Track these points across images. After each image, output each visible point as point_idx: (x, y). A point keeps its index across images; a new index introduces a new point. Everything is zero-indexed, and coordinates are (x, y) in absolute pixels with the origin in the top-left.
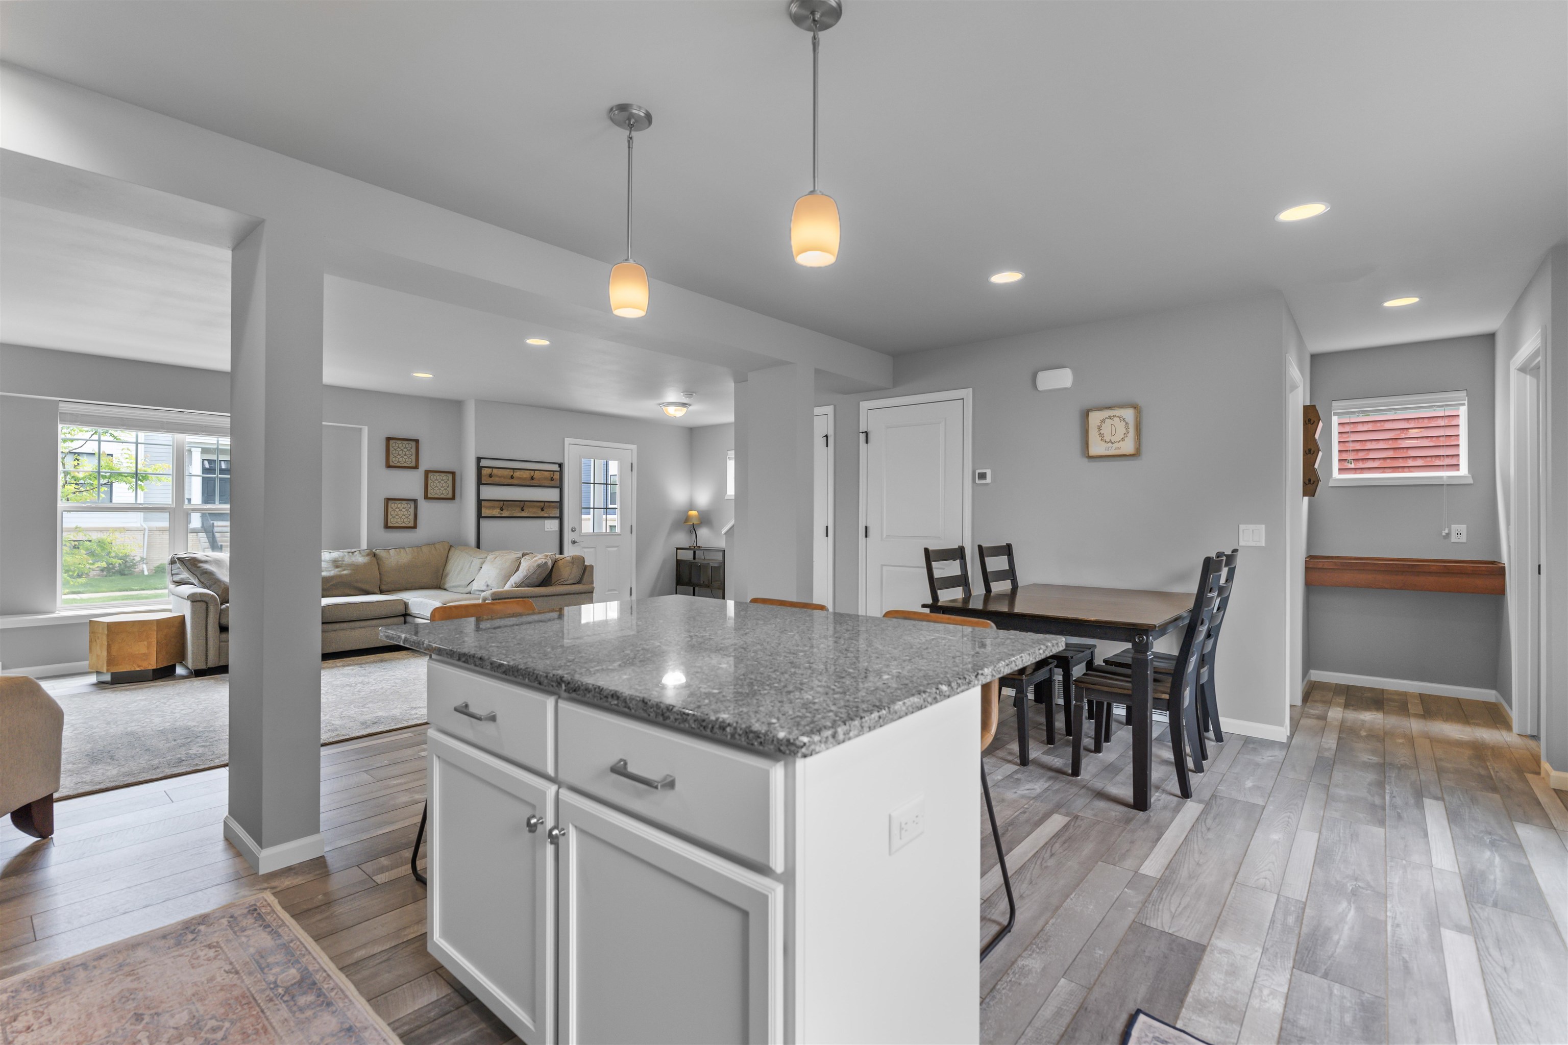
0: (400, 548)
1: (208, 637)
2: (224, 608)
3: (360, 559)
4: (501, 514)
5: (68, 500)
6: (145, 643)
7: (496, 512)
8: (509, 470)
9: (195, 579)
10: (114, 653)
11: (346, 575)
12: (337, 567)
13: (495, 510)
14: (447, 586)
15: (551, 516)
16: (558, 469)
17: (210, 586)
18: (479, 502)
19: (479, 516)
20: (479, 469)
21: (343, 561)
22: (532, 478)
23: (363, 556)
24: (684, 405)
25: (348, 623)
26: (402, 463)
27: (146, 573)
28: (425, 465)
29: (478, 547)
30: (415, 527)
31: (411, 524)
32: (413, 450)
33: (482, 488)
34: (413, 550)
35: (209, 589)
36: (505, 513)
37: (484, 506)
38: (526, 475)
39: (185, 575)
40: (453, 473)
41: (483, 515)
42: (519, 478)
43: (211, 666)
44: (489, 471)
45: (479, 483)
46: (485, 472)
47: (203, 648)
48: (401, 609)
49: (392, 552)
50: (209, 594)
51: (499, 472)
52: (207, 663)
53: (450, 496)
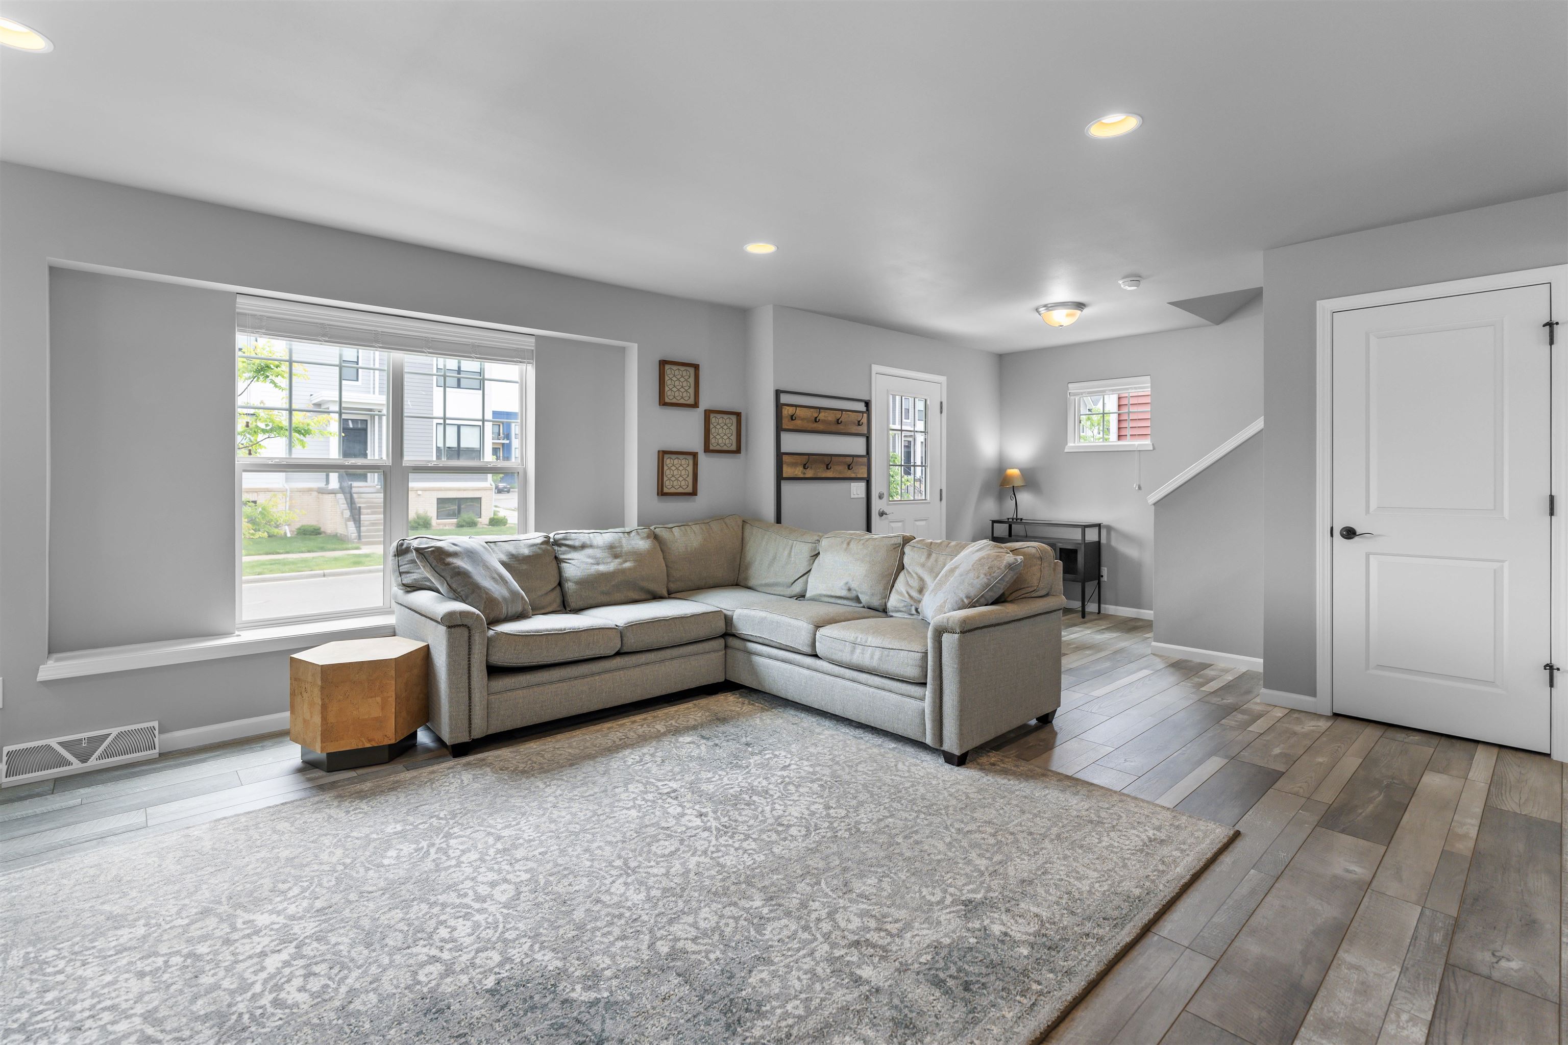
0: (684, 524)
1: (472, 687)
2: (493, 636)
3: (641, 544)
4: (804, 473)
5: (250, 454)
6: (379, 699)
7: (798, 472)
8: (812, 410)
9: (442, 585)
10: (332, 719)
11: (630, 569)
12: (616, 556)
13: (798, 469)
14: (752, 583)
15: (859, 476)
16: (864, 409)
17: (467, 597)
18: (780, 456)
19: (780, 478)
20: (779, 406)
21: (621, 546)
22: (838, 422)
23: (642, 538)
24: (1080, 306)
25: (656, 653)
26: (678, 398)
27: (289, 535)
28: (705, 401)
29: (778, 520)
30: (694, 493)
31: (690, 490)
32: (692, 380)
33: (784, 436)
34: (702, 529)
35: (464, 601)
36: (809, 473)
37: (785, 462)
38: (831, 417)
39: (422, 572)
40: (738, 415)
41: (784, 476)
43: (476, 738)
44: (791, 410)
45: (779, 429)
46: (787, 411)
47: (464, 707)
48: (721, 627)
49: (676, 530)
50: (473, 613)
51: (802, 412)
52: (470, 732)
53: (734, 448)
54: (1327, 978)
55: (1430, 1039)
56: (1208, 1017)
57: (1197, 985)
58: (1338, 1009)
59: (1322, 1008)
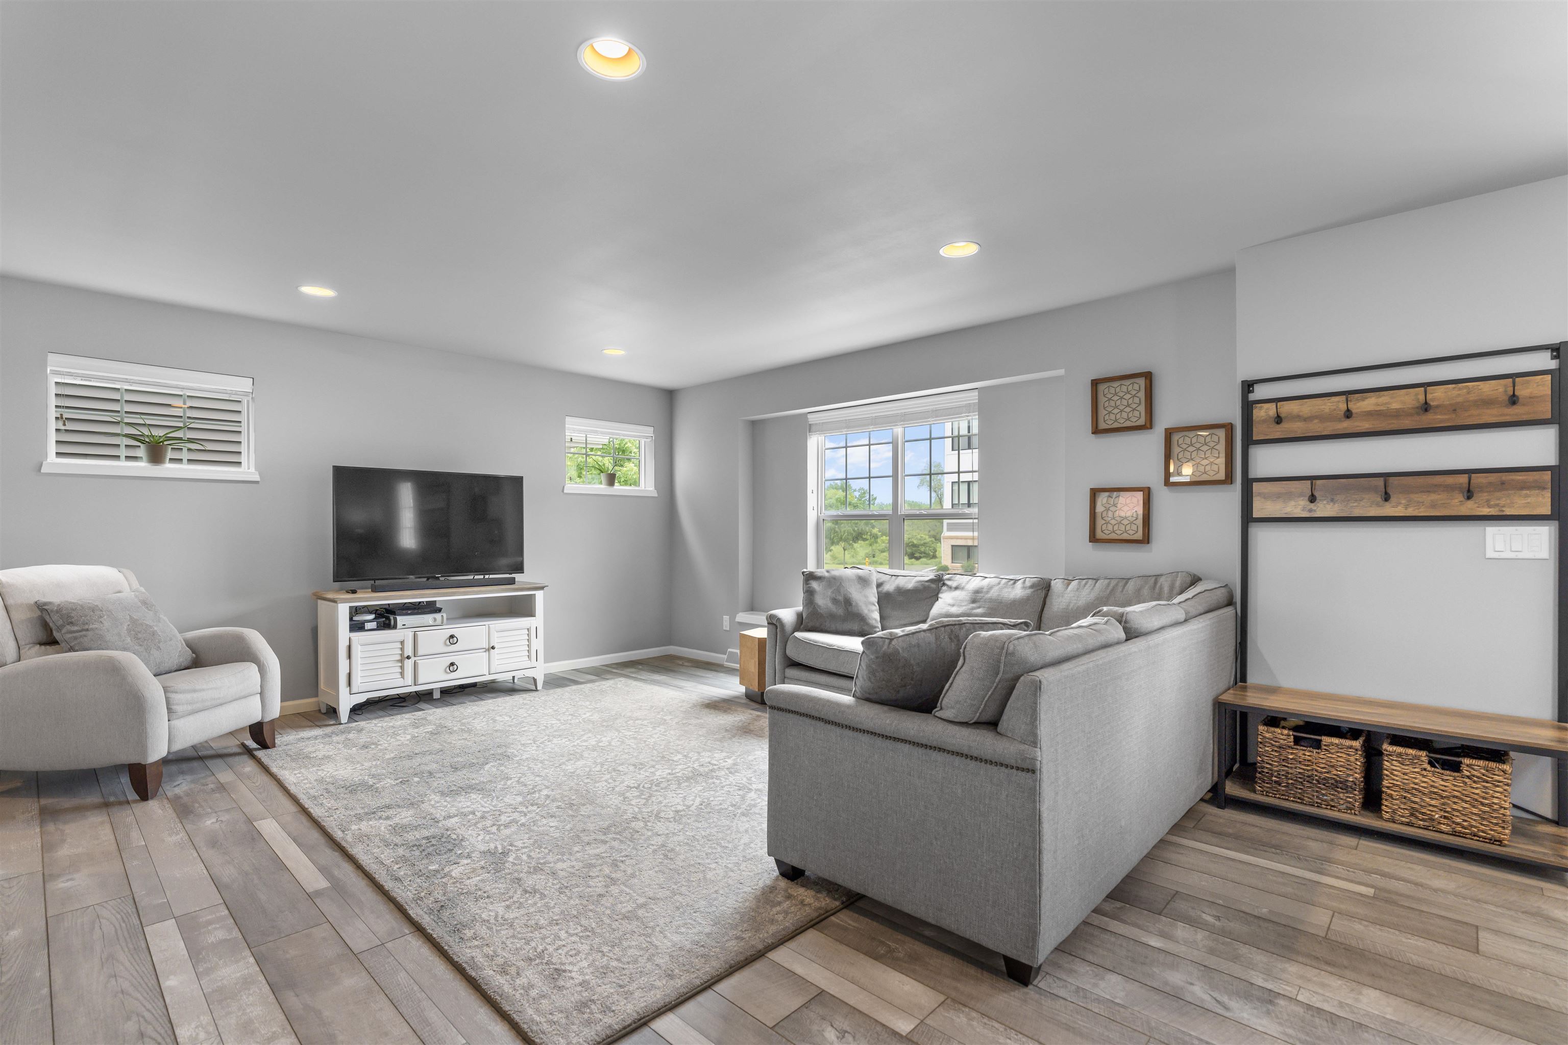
4: (1310, 510)
7: (1298, 507)
8: (1335, 399)
13: (1293, 503)
18: (1247, 485)
19: (1248, 518)
20: (1247, 407)
22: (1426, 407)
26: (1122, 420)
28: (1166, 417)
30: (1146, 539)
31: (1140, 535)
32: (1144, 393)
33: (1256, 451)
36: (1324, 509)
37: (1259, 494)
41: (1257, 516)
42: (1370, 414)
44: (1271, 409)
45: (1248, 442)
46: (1261, 413)
51: (1307, 407)
54: (280, 1011)
55: (173, 1037)
56: (314, 930)
57: (343, 935)
58: (251, 998)
59: (261, 990)
